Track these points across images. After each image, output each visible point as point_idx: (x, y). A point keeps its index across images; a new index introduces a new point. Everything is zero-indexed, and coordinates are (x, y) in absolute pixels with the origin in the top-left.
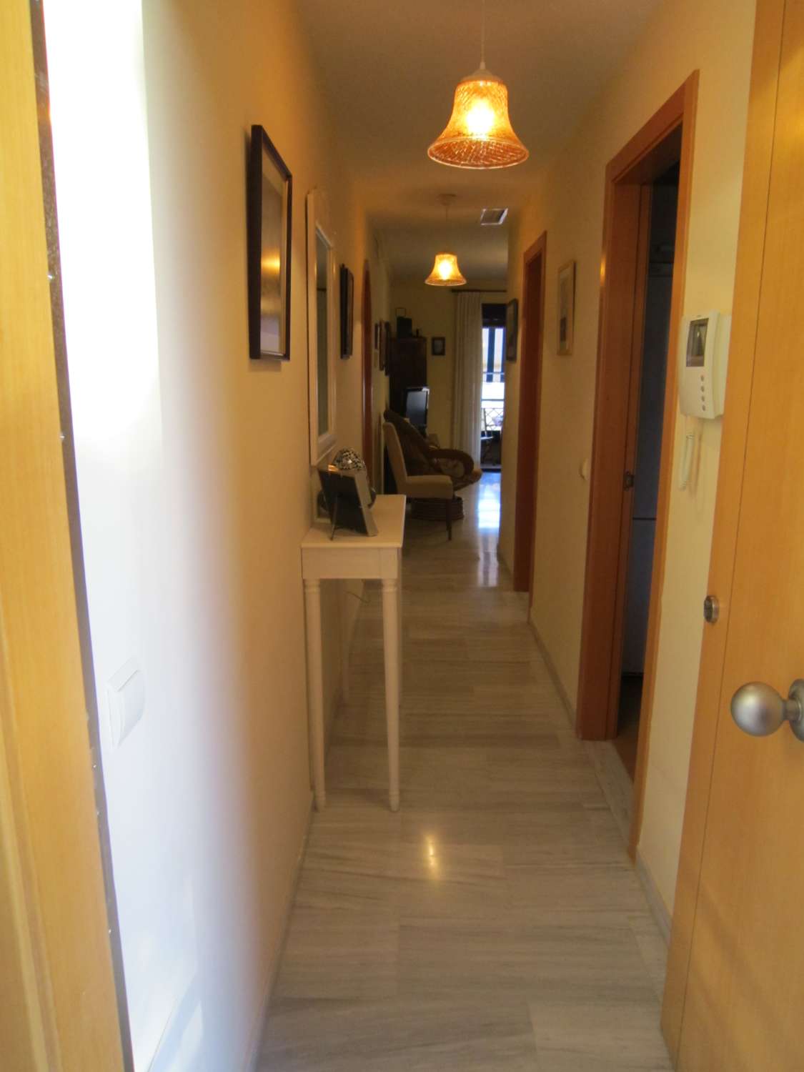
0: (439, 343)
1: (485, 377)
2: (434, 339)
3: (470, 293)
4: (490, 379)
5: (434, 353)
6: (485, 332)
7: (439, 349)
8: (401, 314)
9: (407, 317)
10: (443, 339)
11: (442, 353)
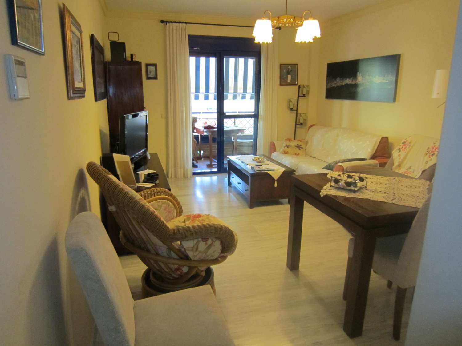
0: (152, 68)
1: (193, 96)
2: (147, 65)
3: (177, 24)
4: (197, 98)
5: (148, 78)
6: (193, 60)
7: (152, 74)
8: (114, 38)
9: (120, 41)
10: (155, 65)
11: (155, 78)
